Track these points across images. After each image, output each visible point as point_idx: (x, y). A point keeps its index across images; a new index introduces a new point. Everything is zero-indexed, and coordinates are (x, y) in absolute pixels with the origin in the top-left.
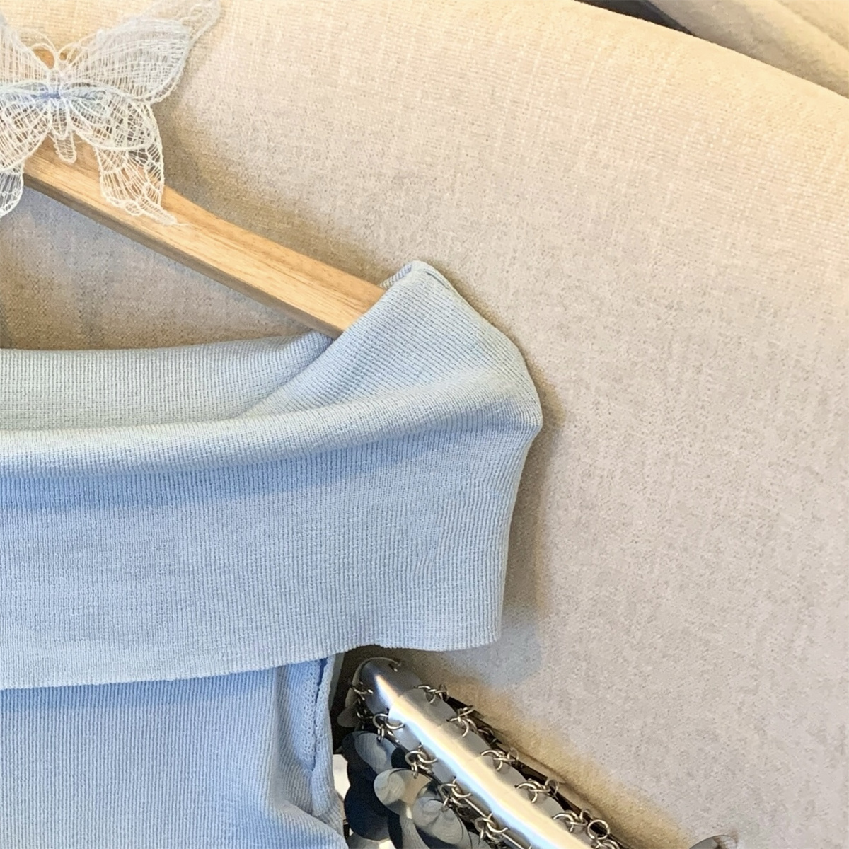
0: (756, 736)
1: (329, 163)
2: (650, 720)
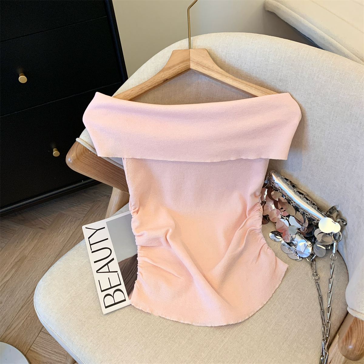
0: (344, 186)
1: (267, 77)
2: (323, 183)
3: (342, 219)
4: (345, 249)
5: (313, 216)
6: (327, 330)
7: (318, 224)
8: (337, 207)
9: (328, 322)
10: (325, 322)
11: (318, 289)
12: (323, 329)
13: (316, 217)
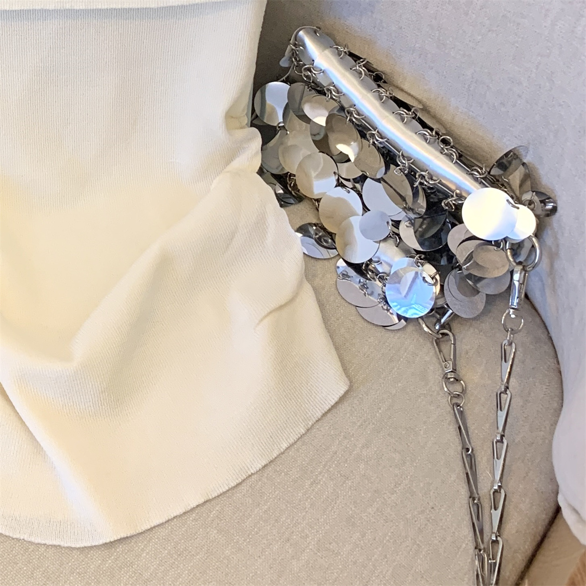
3: (539, 193)
4: (548, 292)
5: (444, 181)
6: (492, 567)
7: (459, 207)
8: (522, 152)
9: (493, 542)
10: (483, 542)
11: (460, 428)
12: (477, 562)
13: (455, 184)
